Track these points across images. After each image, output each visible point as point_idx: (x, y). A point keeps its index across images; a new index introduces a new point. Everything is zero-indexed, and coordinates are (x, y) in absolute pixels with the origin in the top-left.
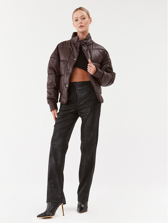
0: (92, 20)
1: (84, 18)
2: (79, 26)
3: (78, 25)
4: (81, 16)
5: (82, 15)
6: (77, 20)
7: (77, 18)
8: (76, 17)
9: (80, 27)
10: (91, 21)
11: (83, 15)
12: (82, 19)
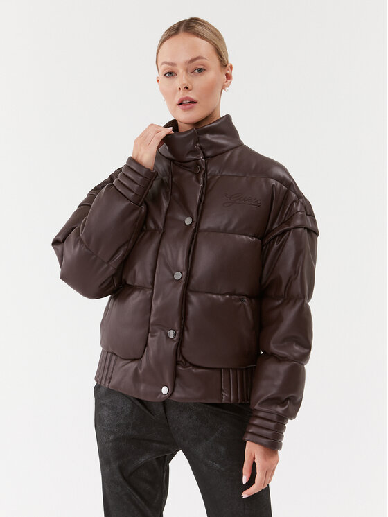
0: (234, 74)
1: (201, 70)
2: (177, 100)
3: (175, 93)
4: (189, 58)
5: (195, 56)
6: (171, 74)
7: (173, 64)
8: (168, 60)
9: (180, 104)
10: (228, 77)
11: (198, 58)
12: (190, 70)
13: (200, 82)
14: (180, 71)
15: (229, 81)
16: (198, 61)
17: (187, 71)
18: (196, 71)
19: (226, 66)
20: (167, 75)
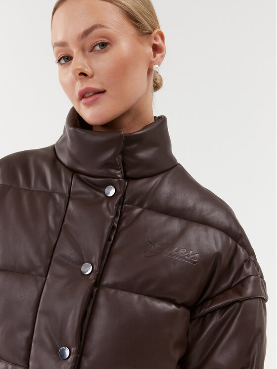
9: (82, 97)
13: (103, 62)
14: (75, 51)
15: (158, 55)
16: (96, 32)
17: (83, 50)
18: (98, 48)
19: (150, 33)
20: (63, 61)
